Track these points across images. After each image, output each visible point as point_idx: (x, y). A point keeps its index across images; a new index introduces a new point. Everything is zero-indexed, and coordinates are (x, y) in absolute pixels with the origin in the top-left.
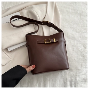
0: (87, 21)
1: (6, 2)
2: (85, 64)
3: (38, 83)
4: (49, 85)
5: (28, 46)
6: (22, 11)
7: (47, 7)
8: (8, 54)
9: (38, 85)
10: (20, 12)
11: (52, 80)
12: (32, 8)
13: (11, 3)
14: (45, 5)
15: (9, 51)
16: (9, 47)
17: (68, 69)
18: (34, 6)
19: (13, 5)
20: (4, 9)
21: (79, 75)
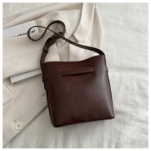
0: (147, 42)
1: (17, 4)
2: (137, 115)
3: (54, 139)
4: (71, 144)
6: (40, 19)
8: (11, 88)
9: (53, 143)
10: (37, 20)
11: (79, 137)
13: (23, 5)
15: (13, 82)
16: (13, 76)
18: (60, 12)
19: (26, 9)
20: (11, 15)
21: (125, 132)
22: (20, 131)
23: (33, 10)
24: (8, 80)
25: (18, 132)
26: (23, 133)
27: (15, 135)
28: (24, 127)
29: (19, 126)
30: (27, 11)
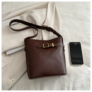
2: (83, 70)
3: (35, 88)
5: (26, 50)
6: (22, 15)
7: (47, 11)
8: (7, 58)
10: (21, 16)
11: (50, 85)
12: (32, 12)
14: (45, 9)
15: (8, 54)
16: (8, 51)
17: (66, 74)
18: (34, 10)
20: (5, 13)
21: (77, 81)
22: (14, 84)
23: (18, 10)
24: (4, 53)
25: (13, 84)
26: (15, 85)
27: (11, 86)
28: (16, 81)
29: (13, 81)
30: (14, 10)
